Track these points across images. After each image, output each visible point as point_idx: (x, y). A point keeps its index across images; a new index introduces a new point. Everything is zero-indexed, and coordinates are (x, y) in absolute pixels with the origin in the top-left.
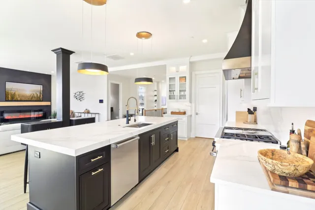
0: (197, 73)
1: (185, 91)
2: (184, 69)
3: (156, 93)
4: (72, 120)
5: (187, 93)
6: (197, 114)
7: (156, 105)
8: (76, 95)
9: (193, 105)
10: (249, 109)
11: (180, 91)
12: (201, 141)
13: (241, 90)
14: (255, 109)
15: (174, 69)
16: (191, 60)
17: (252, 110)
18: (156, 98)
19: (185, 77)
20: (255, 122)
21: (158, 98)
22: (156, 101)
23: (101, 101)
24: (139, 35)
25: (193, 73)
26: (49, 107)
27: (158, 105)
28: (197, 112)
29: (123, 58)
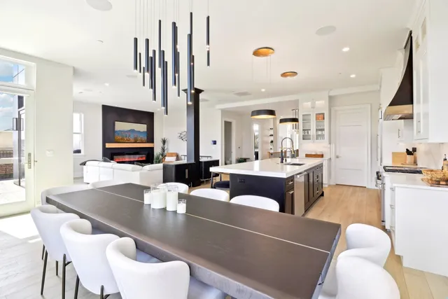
0: (336, 108)
1: (323, 130)
2: (322, 105)
3: (271, 132)
4: (202, 162)
5: (326, 133)
6: (337, 157)
7: (272, 147)
8: (182, 136)
9: (333, 146)
10: (407, 150)
11: (317, 130)
12: (345, 188)
13: (399, 130)
14: (414, 150)
15: (309, 104)
16: (331, 94)
17: (411, 150)
18: (272, 138)
19: (323, 114)
20: (415, 163)
21: (276, 138)
22: (272, 142)
23: (215, 143)
24: (284, 75)
25: (332, 108)
26: (152, 149)
27: (276, 147)
28: (338, 154)
29: (250, 94)
